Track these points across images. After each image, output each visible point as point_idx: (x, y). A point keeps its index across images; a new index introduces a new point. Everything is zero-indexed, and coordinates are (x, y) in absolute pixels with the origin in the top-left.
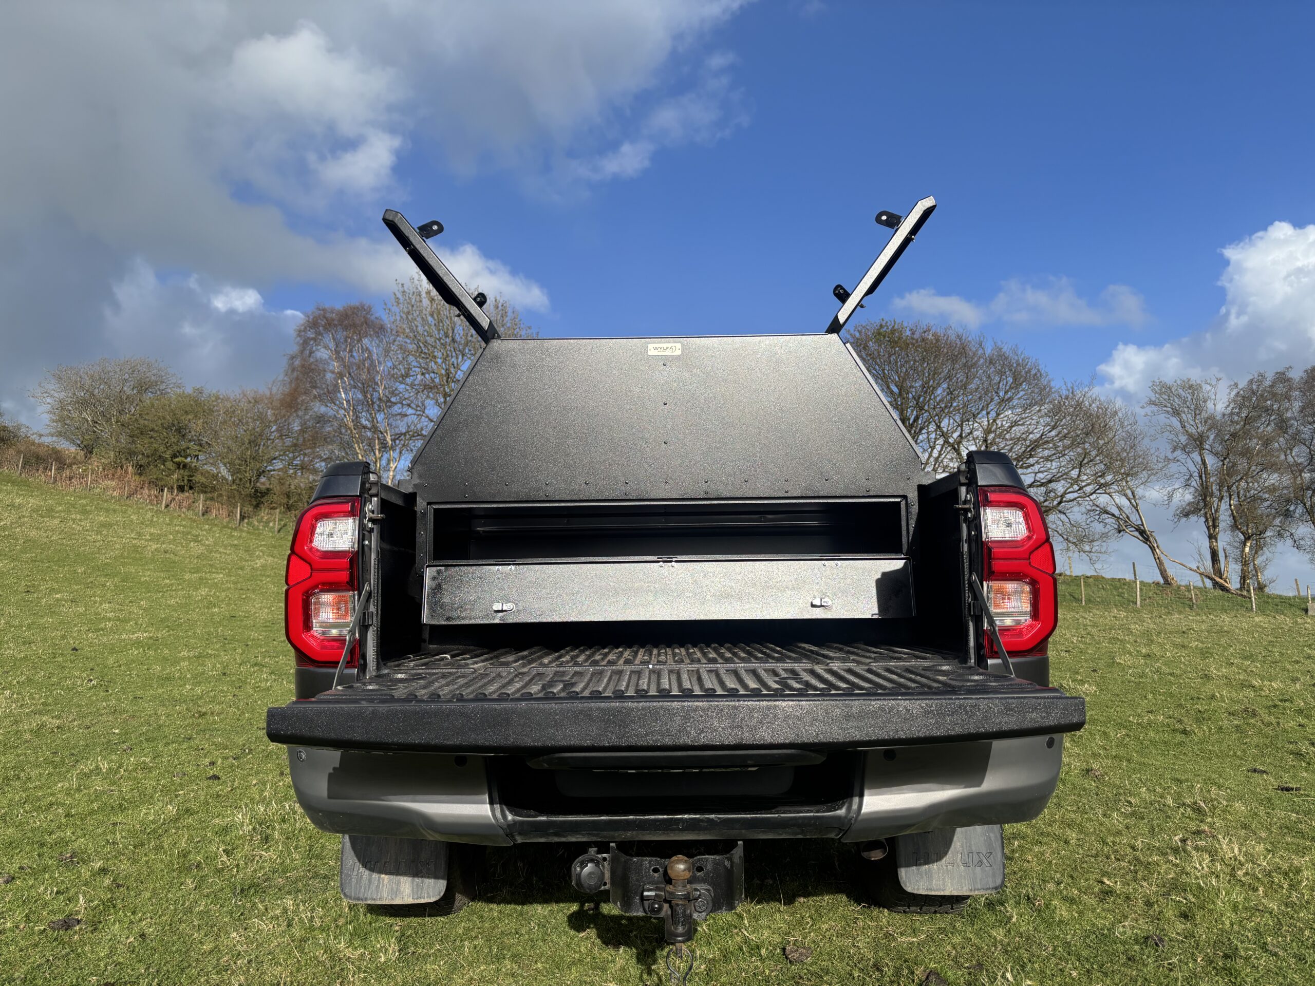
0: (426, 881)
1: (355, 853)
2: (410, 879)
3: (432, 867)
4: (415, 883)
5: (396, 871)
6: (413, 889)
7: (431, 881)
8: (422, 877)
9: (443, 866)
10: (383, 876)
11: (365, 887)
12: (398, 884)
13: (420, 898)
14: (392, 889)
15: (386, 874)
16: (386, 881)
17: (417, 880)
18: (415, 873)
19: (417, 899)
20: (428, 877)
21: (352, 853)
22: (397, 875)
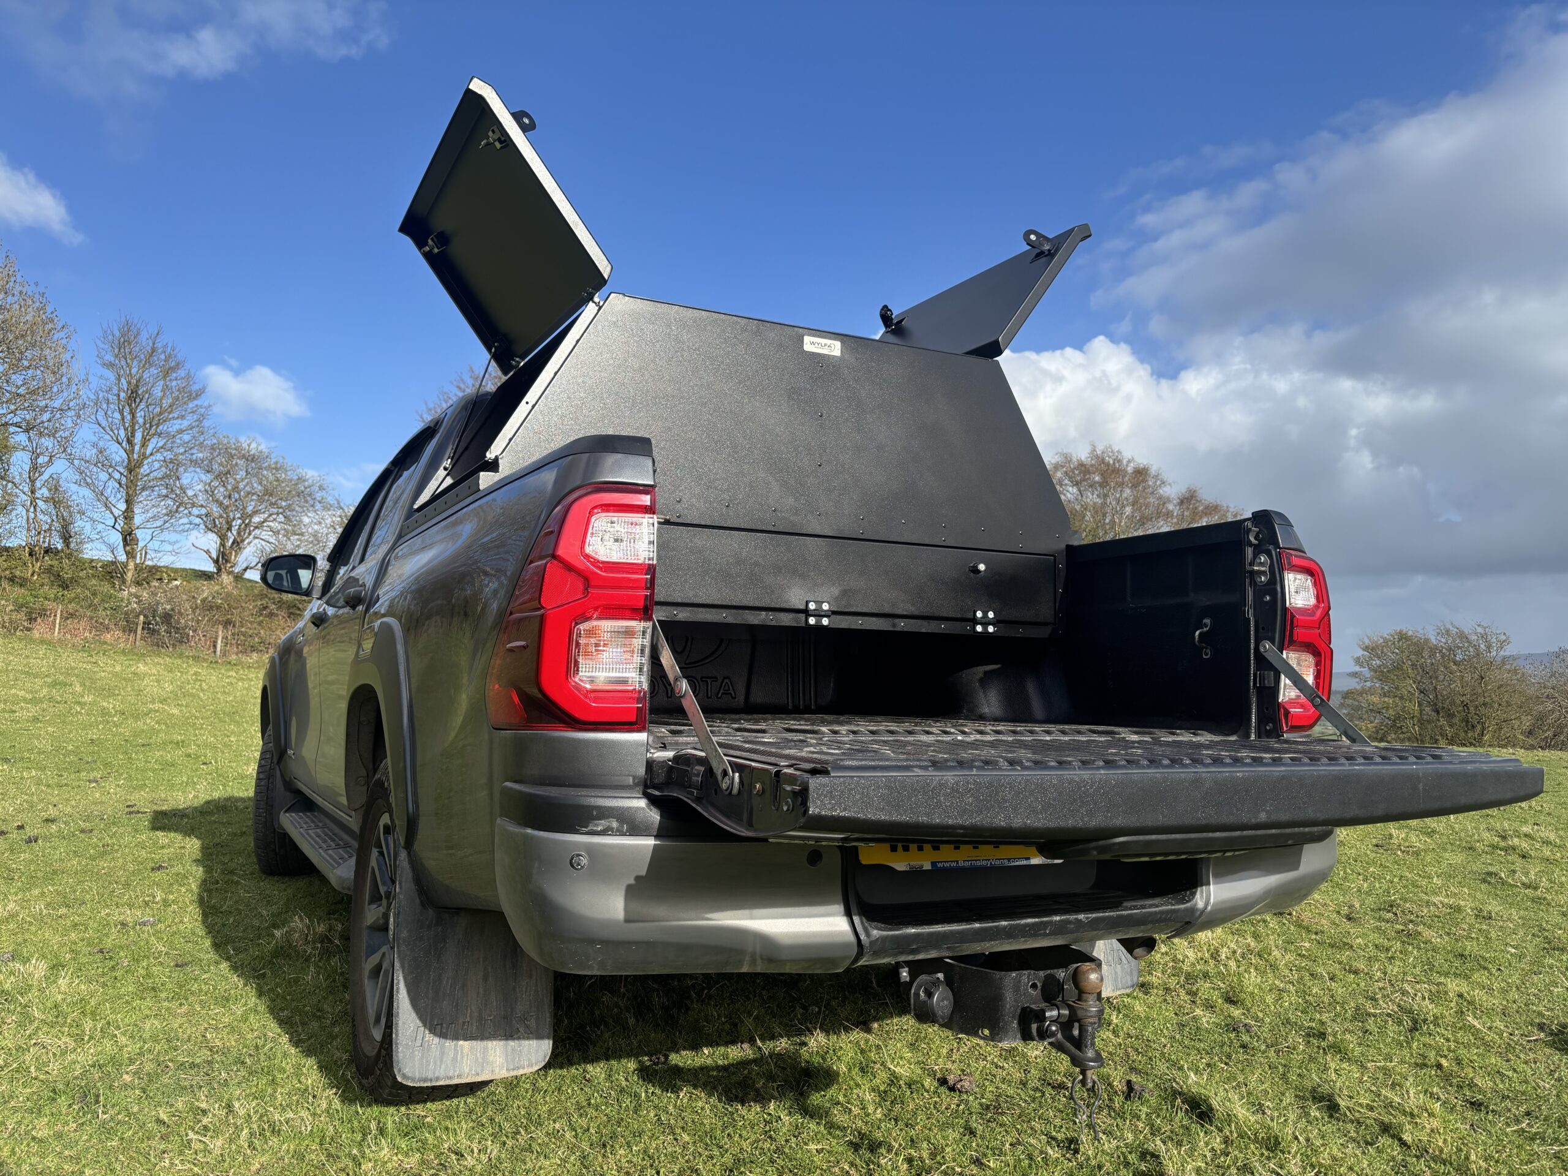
0: (525, 1043)
1: (417, 1014)
2: (502, 1043)
3: (532, 1023)
4: (510, 1048)
5: (481, 1034)
6: (507, 1055)
7: (534, 1043)
8: (519, 1038)
9: (548, 1020)
10: (461, 1042)
11: (435, 1063)
12: (486, 1049)
13: (518, 1068)
14: (477, 1059)
15: (465, 1039)
16: (466, 1050)
17: (511, 1043)
18: (509, 1034)
19: (514, 1069)
20: (528, 1038)
21: (414, 1015)
22: (482, 1039)
